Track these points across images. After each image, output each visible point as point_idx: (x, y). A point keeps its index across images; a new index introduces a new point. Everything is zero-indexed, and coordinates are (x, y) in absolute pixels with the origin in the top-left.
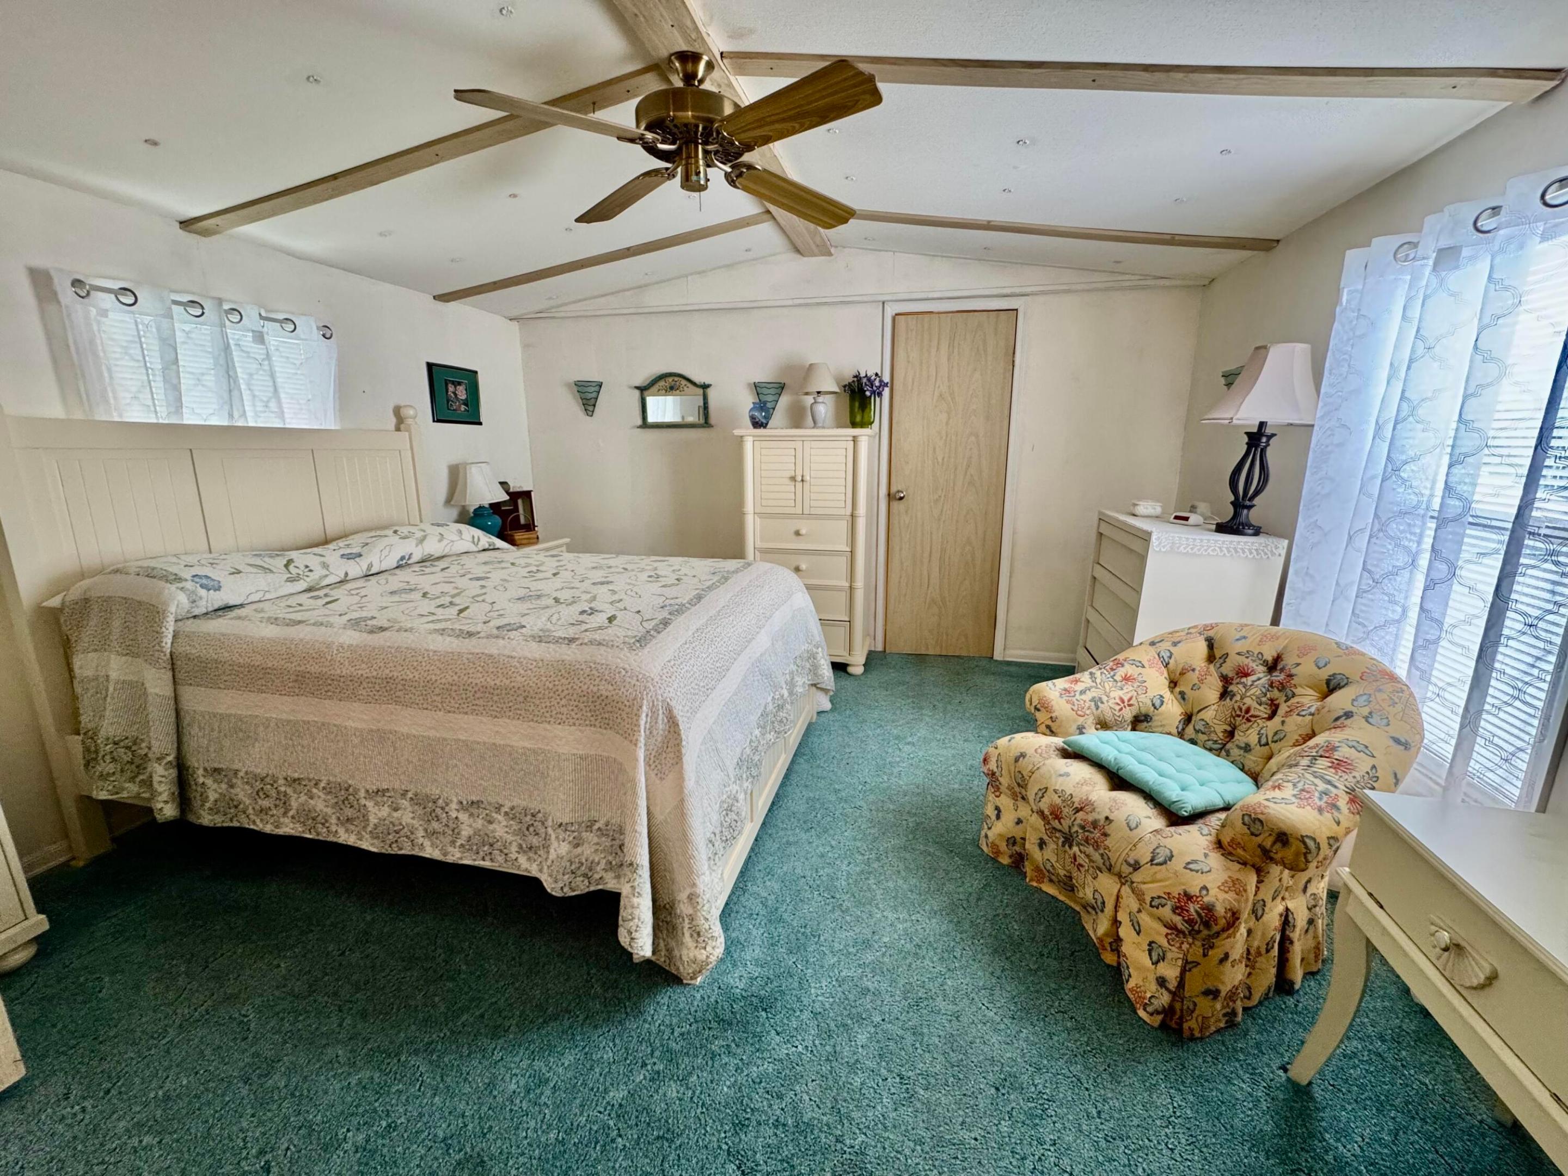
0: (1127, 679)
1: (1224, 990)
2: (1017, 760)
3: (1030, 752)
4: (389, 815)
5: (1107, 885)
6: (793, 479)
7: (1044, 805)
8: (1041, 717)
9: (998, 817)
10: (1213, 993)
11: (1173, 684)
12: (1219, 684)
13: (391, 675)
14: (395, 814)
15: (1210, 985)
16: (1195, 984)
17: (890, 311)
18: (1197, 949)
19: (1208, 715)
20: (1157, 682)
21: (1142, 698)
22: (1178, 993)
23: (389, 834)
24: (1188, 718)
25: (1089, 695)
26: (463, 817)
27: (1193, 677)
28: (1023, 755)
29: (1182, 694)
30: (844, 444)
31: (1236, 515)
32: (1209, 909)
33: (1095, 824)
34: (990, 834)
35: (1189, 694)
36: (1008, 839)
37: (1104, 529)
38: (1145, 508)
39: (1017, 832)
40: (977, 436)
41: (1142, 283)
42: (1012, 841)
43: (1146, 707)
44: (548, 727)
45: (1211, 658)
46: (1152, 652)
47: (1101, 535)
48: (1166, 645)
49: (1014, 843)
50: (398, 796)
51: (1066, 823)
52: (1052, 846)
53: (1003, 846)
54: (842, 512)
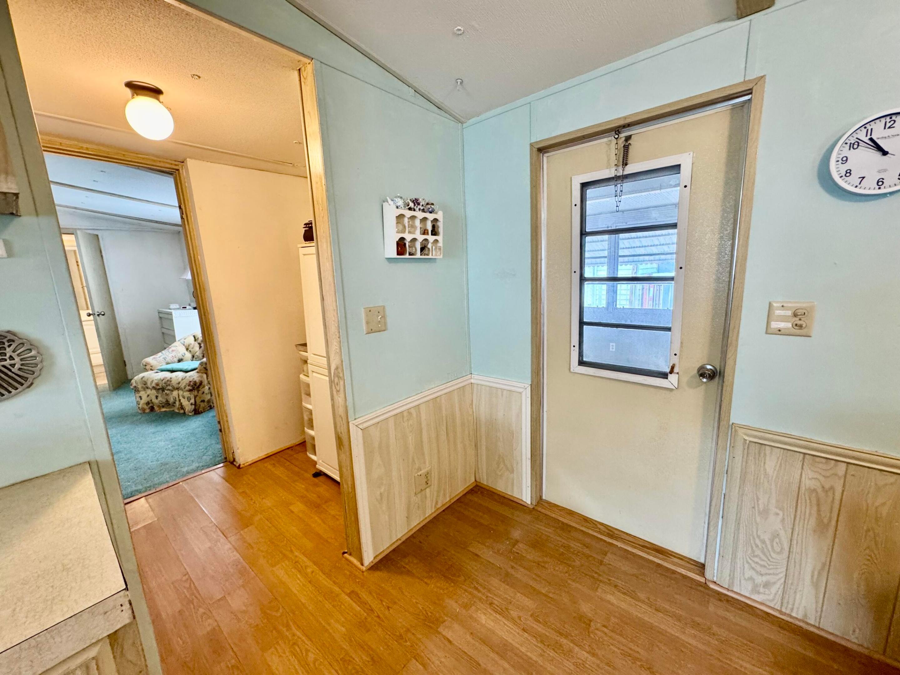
0: (173, 351)
1: (206, 400)
5: (175, 393)
7: (154, 385)
8: (147, 367)
9: (141, 399)
10: (203, 401)
11: (187, 349)
12: (198, 345)
15: (202, 399)
16: (198, 400)
18: (196, 392)
19: (197, 354)
20: (182, 350)
21: (179, 355)
22: (195, 404)
24: (193, 357)
25: (161, 358)
27: (191, 346)
29: (190, 351)
32: (195, 382)
33: (168, 381)
35: (192, 350)
36: (146, 404)
37: (161, 315)
38: (172, 306)
39: (148, 399)
42: (148, 403)
43: (181, 357)
45: (195, 340)
46: (179, 343)
47: (160, 318)
48: (183, 340)
49: (149, 404)
51: (160, 385)
52: (160, 395)
53: (145, 407)
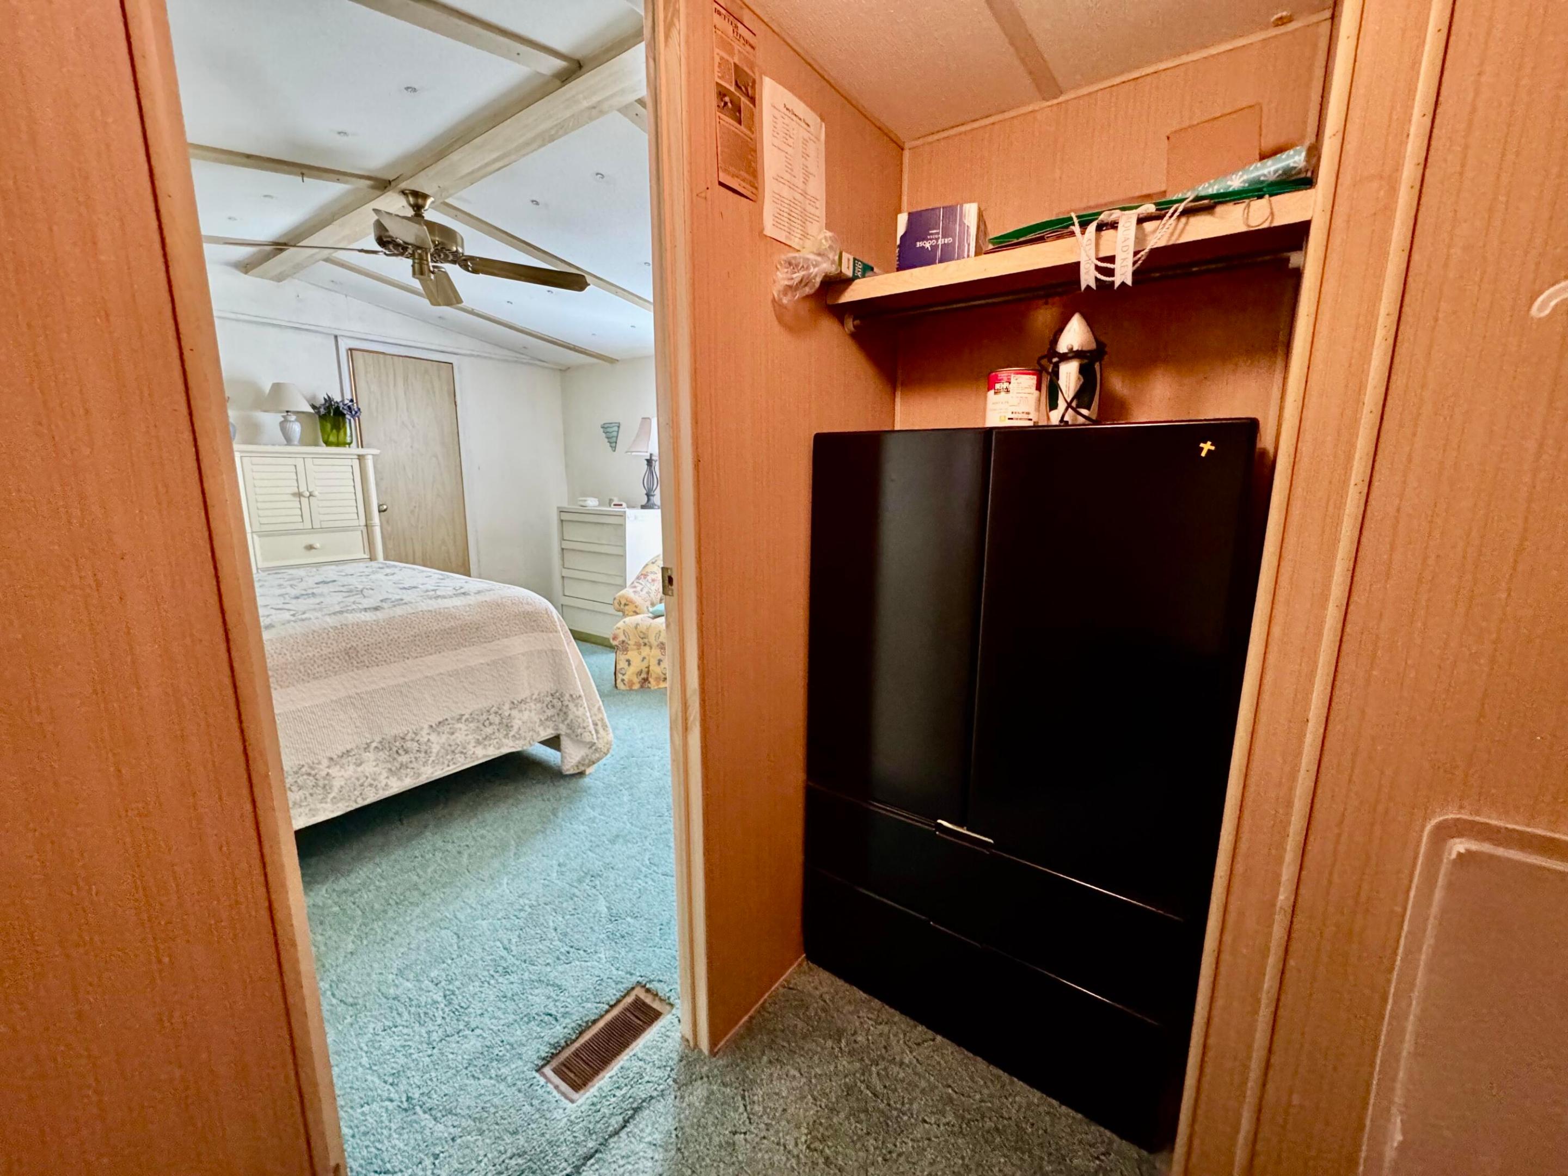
2: (636, 628)
3: (640, 622)
4: (355, 772)
6: (300, 495)
13: (349, 646)
14: (359, 769)
17: (344, 345)
23: (355, 789)
26: (433, 737)
28: (637, 624)
30: (349, 462)
31: (649, 500)
34: (626, 678)
36: (638, 673)
37: (567, 517)
38: (591, 501)
40: (436, 457)
41: (531, 362)
44: (497, 642)
47: (562, 521)
49: (641, 674)
50: (362, 751)
54: (356, 523)
